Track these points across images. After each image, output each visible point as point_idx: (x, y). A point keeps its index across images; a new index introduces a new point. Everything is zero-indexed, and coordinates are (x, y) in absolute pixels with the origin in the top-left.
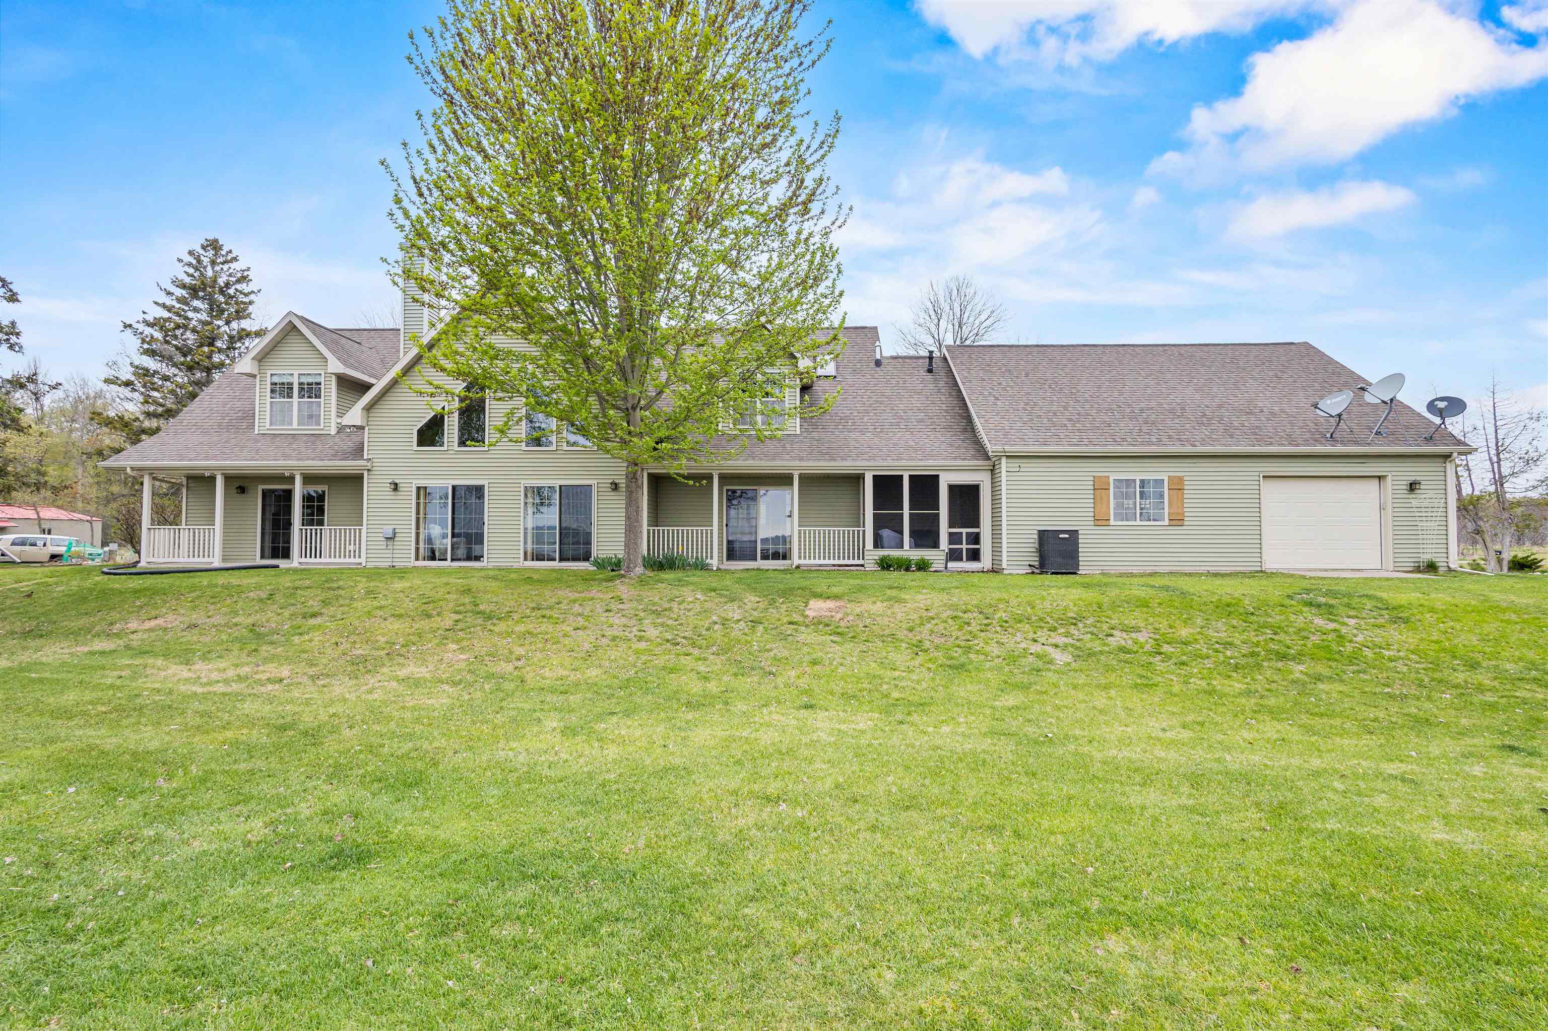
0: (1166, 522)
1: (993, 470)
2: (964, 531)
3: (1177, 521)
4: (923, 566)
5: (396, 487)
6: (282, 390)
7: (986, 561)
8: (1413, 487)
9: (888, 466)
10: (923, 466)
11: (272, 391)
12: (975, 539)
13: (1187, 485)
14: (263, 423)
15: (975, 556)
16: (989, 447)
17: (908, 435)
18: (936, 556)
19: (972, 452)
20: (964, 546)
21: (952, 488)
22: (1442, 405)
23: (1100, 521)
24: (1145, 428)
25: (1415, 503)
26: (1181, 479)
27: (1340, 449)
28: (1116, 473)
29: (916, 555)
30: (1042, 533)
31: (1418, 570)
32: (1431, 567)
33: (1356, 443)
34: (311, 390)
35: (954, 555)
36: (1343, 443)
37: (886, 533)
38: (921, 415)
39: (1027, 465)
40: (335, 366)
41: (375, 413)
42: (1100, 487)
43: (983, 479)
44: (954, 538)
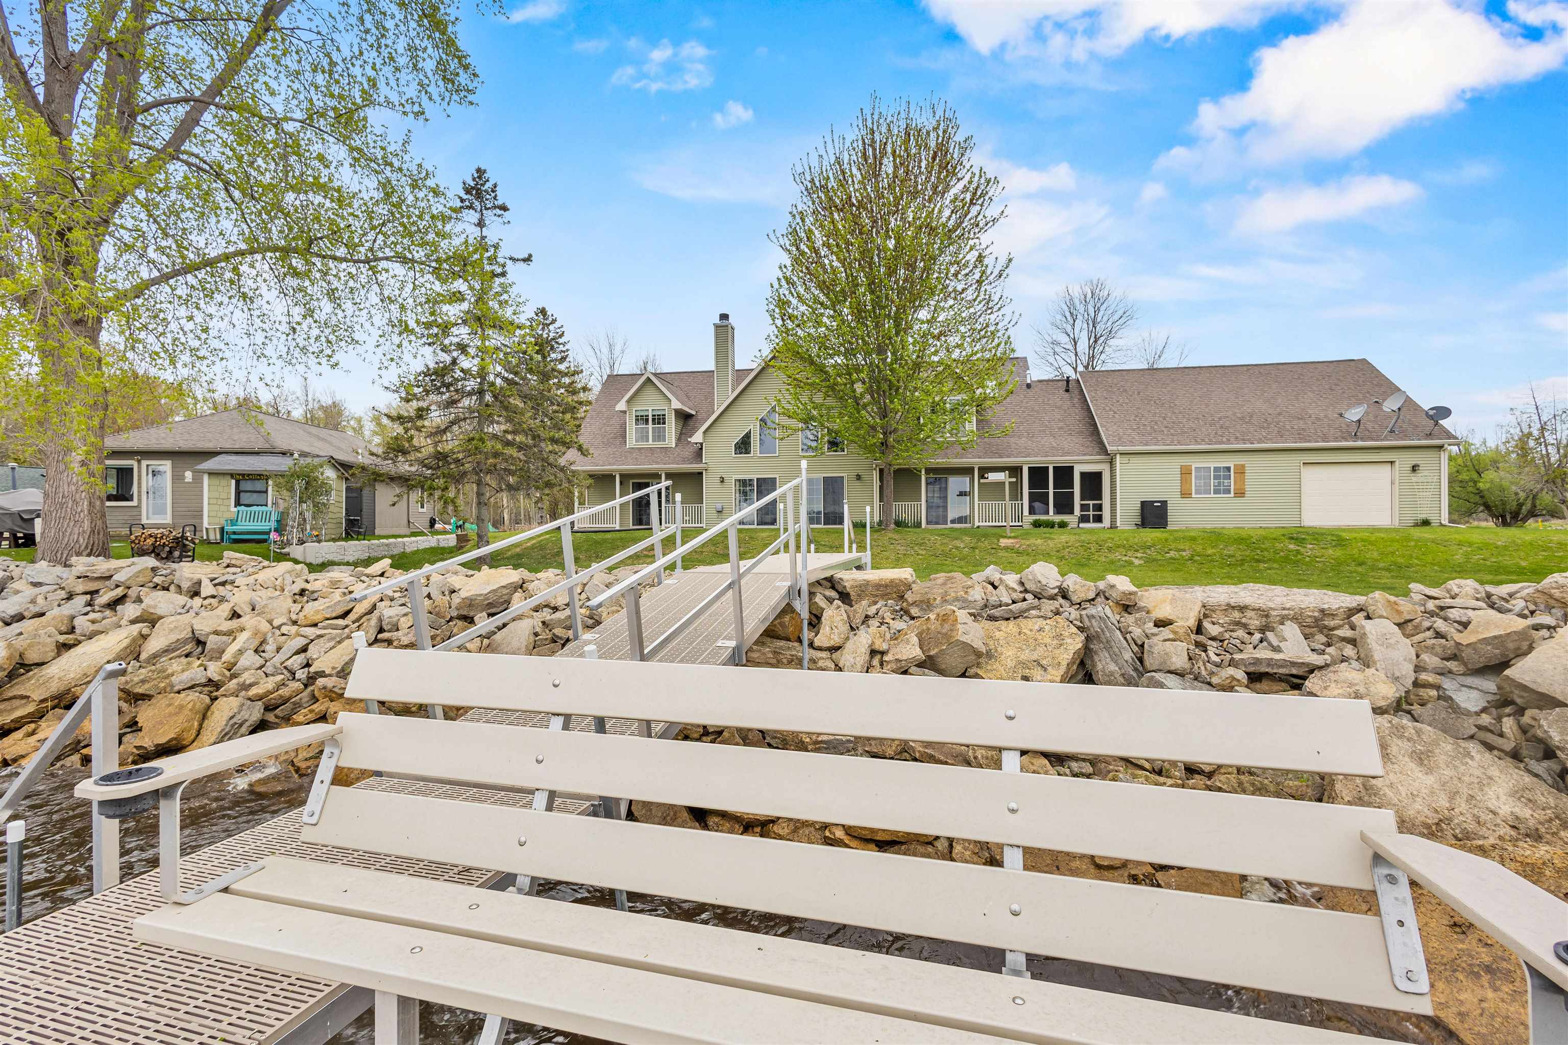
0: (1232, 495)
1: (1112, 463)
2: (1091, 503)
3: (1240, 494)
4: (1063, 525)
5: (722, 480)
6: (642, 419)
7: (1107, 522)
8: (1414, 468)
9: (1038, 460)
10: (1063, 460)
11: (637, 420)
12: (1099, 508)
13: (1248, 470)
14: (632, 441)
15: (1099, 519)
16: (1110, 448)
17: (1051, 440)
18: (1071, 520)
19: (1097, 450)
20: (1091, 513)
21: (1083, 475)
22: (1431, 412)
23: (1185, 494)
24: (1220, 433)
25: (1414, 479)
26: (1243, 466)
27: (1360, 443)
28: (1196, 463)
29: (1058, 518)
30: (1143, 503)
31: (1416, 525)
32: (1426, 523)
33: (1372, 439)
34: (659, 420)
35: (1084, 519)
36: (1362, 439)
37: (1037, 505)
38: (1061, 424)
39: (1135, 460)
40: (676, 404)
41: (709, 434)
42: (1185, 472)
43: (1104, 468)
44: (1084, 508)
